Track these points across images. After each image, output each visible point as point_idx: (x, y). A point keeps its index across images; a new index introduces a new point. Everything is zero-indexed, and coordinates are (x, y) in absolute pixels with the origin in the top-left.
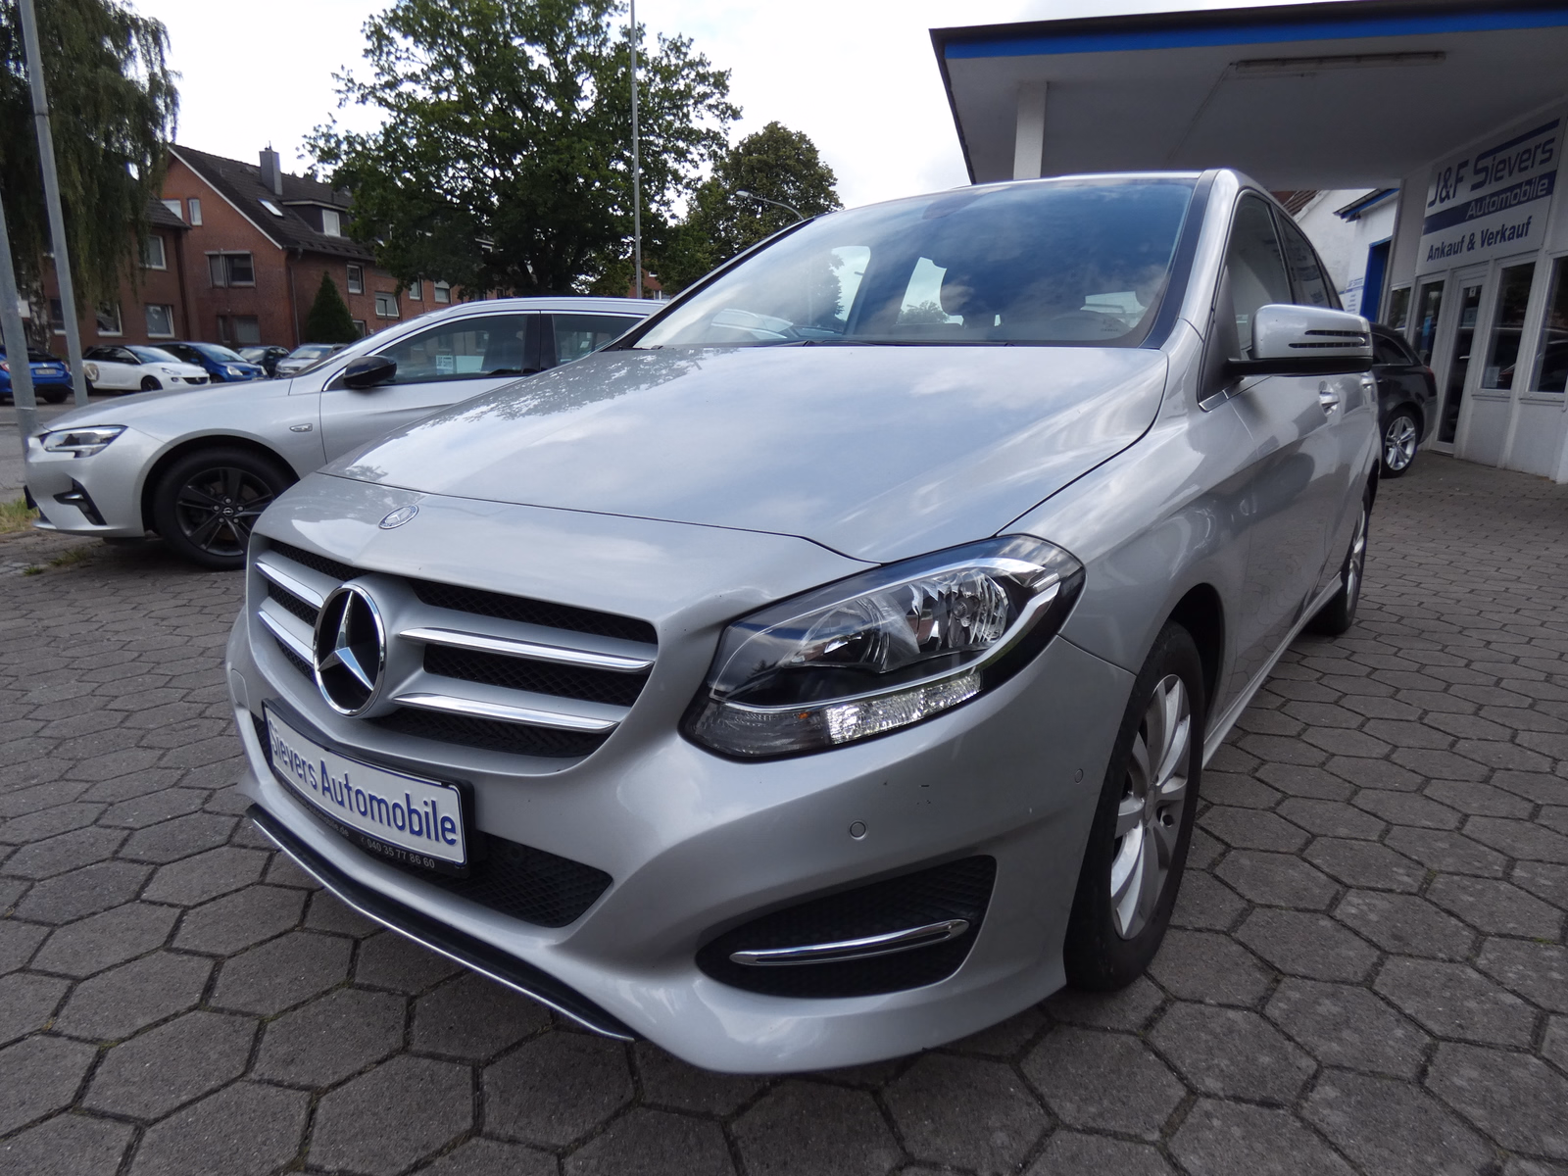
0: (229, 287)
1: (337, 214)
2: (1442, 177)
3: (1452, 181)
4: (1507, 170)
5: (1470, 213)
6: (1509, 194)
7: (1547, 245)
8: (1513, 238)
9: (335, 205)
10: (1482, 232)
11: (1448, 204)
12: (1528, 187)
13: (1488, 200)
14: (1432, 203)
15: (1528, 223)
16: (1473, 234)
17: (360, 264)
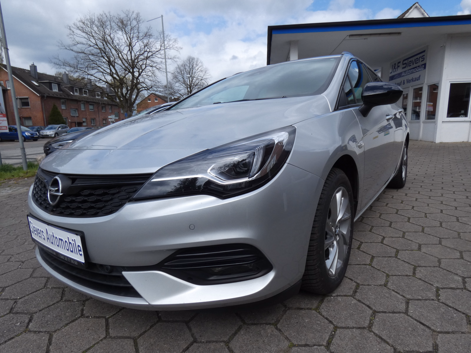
0: (21, 108)
1: (57, 85)
2: (393, 66)
3: (396, 67)
4: (412, 63)
5: (402, 75)
6: (413, 70)
7: (426, 82)
8: (416, 81)
9: (56, 82)
10: (407, 80)
11: (395, 73)
12: (418, 68)
13: (407, 71)
14: (391, 73)
15: (420, 77)
16: (404, 80)
17: (65, 100)
